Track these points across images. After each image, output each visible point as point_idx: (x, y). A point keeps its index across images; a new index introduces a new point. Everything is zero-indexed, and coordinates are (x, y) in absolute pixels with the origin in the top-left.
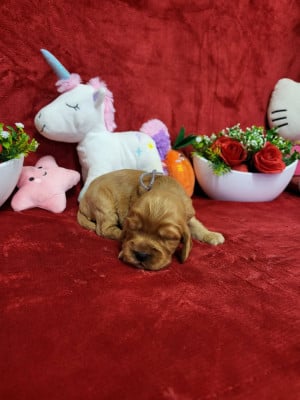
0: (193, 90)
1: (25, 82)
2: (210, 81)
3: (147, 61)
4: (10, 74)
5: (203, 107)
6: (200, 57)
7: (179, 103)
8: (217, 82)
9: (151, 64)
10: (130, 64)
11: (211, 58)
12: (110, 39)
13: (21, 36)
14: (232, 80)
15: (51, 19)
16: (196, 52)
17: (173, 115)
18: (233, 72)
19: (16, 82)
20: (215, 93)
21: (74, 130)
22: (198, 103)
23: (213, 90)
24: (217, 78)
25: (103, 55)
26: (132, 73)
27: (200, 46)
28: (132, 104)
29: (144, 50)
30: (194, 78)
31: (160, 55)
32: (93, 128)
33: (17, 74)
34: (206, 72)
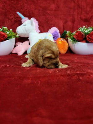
0: (71, 18)
1: (17, 20)
2: (78, 14)
4: (14, 18)
5: (75, 23)
6: (74, 6)
7: (66, 22)
8: (81, 14)
9: (55, 10)
10: (48, 12)
11: (79, 6)
12: (42, 5)
13: (16, 8)
14: (88, 12)
15: (24, 2)
16: (73, 4)
17: (64, 27)
18: (88, 9)
19: (15, 21)
20: (80, 18)
22: (73, 22)
23: (80, 16)
24: (81, 12)
25: (39, 10)
26: (49, 14)
27: (74, 2)
28: (49, 24)
29: (53, 6)
30: (72, 13)
31: (59, 7)
33: (15, 18)
34: (77, 11)
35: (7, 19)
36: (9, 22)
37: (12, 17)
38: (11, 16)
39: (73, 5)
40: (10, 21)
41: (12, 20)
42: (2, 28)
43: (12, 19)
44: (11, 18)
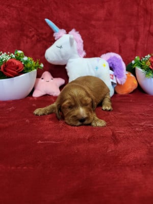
0: (133, 31)
2: (145, 24)
3: (103, 19)
4: (35, 36)
5: (140, 40)
6: (138, 11)
7: (124, 39)
8: (150, 24)
9: (105, 20)
10: (93, 22)
11: (146, 11)
12: (82, 12)
16: (135, 8)
17: (120, 47)
19: (37, 39)
20: (149, 31)
21: (61, 59)
22: (136, 38)
23: (148, 29)
24: (150, 22)
26: (94, 27)
27: (138, 4)
29: (102, 13)
31: (111, 14)
32: (71, 57)
33: (38, 36)
34: (142, 19)
35: (25, 38)
36: (27, 42)
37: (33, 33)
38: (31, 32)
39: (137, 9)
40: (29, 40)
41: (33, 39)
42: (15, 53)
43: (33, 36)
44: (31, 35)
